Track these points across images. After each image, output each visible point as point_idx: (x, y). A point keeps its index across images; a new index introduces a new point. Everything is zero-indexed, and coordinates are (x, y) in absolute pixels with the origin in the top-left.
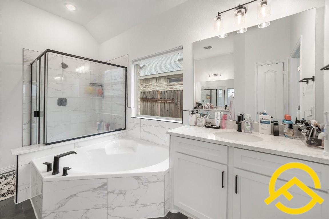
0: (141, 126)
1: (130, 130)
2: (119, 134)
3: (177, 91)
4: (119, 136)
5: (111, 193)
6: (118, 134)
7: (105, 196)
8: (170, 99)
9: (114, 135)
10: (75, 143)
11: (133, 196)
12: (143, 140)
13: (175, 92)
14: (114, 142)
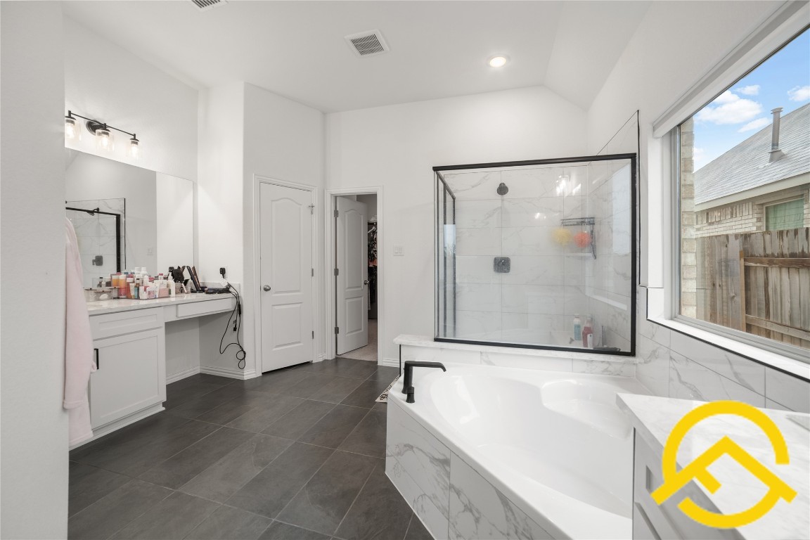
0: (671, 358)
1: (643, 361)
2: (605, 366)
4: (606, 370)
6: (603, 362)
7: (446, 489)
9: (585, 361)
10: (481, 353)
14: (573, 381)
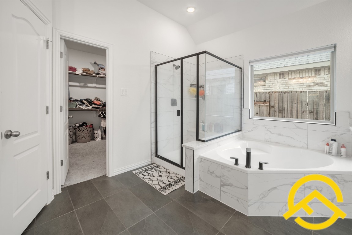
0: (265, 128)
1: (247, 132)
3: (273, 93)
4: (238, 137)
5: (308, 188)
7: (303, 191)
8: (260, 101)
10: (218, 142)
11: (330, 193)
12: (269, 142)
13: (271, 94)
